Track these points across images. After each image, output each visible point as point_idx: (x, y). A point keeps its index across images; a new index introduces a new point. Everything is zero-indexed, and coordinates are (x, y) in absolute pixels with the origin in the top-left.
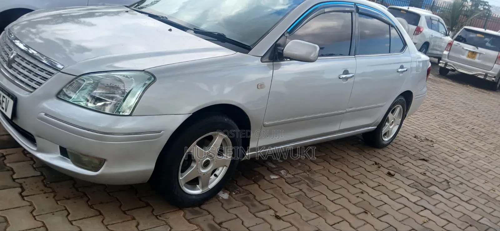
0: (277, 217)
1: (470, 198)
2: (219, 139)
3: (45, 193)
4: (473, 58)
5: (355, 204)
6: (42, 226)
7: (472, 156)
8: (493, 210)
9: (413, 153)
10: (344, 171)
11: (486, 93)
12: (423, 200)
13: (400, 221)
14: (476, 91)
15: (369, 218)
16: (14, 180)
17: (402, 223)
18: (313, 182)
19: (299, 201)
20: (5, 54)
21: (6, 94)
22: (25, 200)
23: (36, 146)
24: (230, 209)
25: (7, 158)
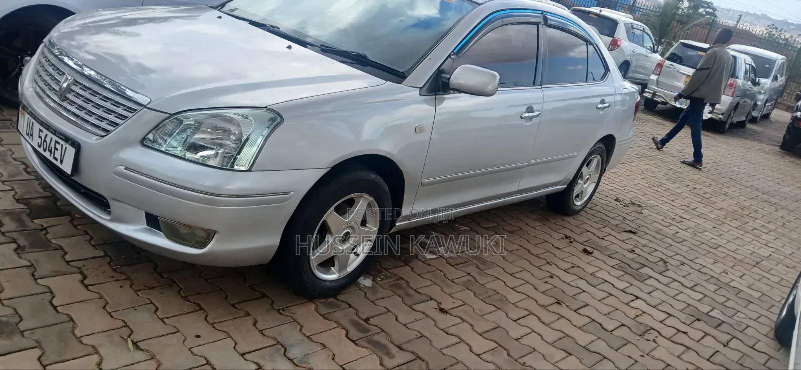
0: (442, 311)
1: (696, 284)
2: (363, 204)
3: (117, 281)
5: (542, 293)
6: (124, 327)
7: (695, 226)
8: (726, 299)
9: (615, 222)
10: (524, 248)
11: (711, 137)
12: (633, 287)
13: (605, 315)
15: (562, 310)
16: (68, 263)
17: (608, 317)
18: (484, 262)
19: (468, 289)
20: (51, 79)
21: (62, 139)
22: (90, 291)
23: (109, 213)
24: (377, 300)
25: (49, 231)
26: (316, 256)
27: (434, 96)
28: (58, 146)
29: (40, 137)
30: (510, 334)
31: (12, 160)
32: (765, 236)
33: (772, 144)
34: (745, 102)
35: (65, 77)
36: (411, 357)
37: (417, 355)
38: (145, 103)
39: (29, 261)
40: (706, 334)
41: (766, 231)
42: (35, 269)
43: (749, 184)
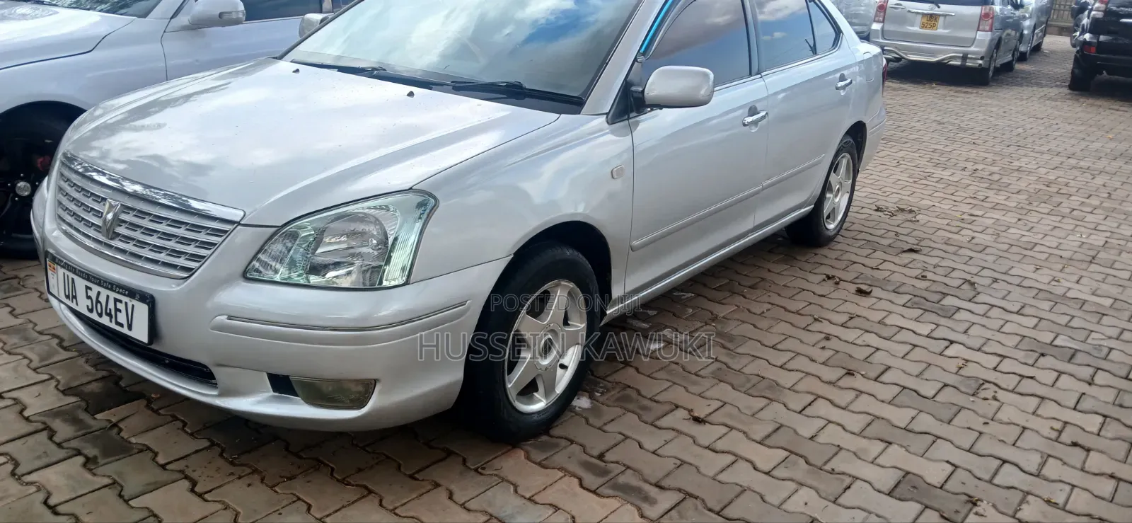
0: (697, 420)
1: (1022, 305)
2: (561, 295)
3: (240, 478)
4: (933, 27)
5: (823, 364)
7: (993, 224)
8: (1069, 318)
9: (885, 242)
10: (778, 306)
11: (972, 93)
12: (940, 327)
13: (917, 376)
14: (952, 93)
15: (858, 382)
16: (163, 467)
17: (922, 379)
18: (731, 338)
19: (721, 381)
20: (77, 205)
21: (124, 295)
22: (208, 501)
23: (214, 386)
24: (605, 424)
25: (123, 427)
26: (513, 382)
27: (627, 122)
28: (119, 306)
29: (89, 297)
30: (801, 431)
31: (37, 335)
32: (1090, 218)
33: (1057, 86)
34: (1008, 35)
35: (107, 205)
36: (676, 497)
37: (684, 491)
38: (238, 219)
39: (109, 476)
40: (1060, 373)
41: (1089, 210)
42: (122, 487)
43: (1045, 148)
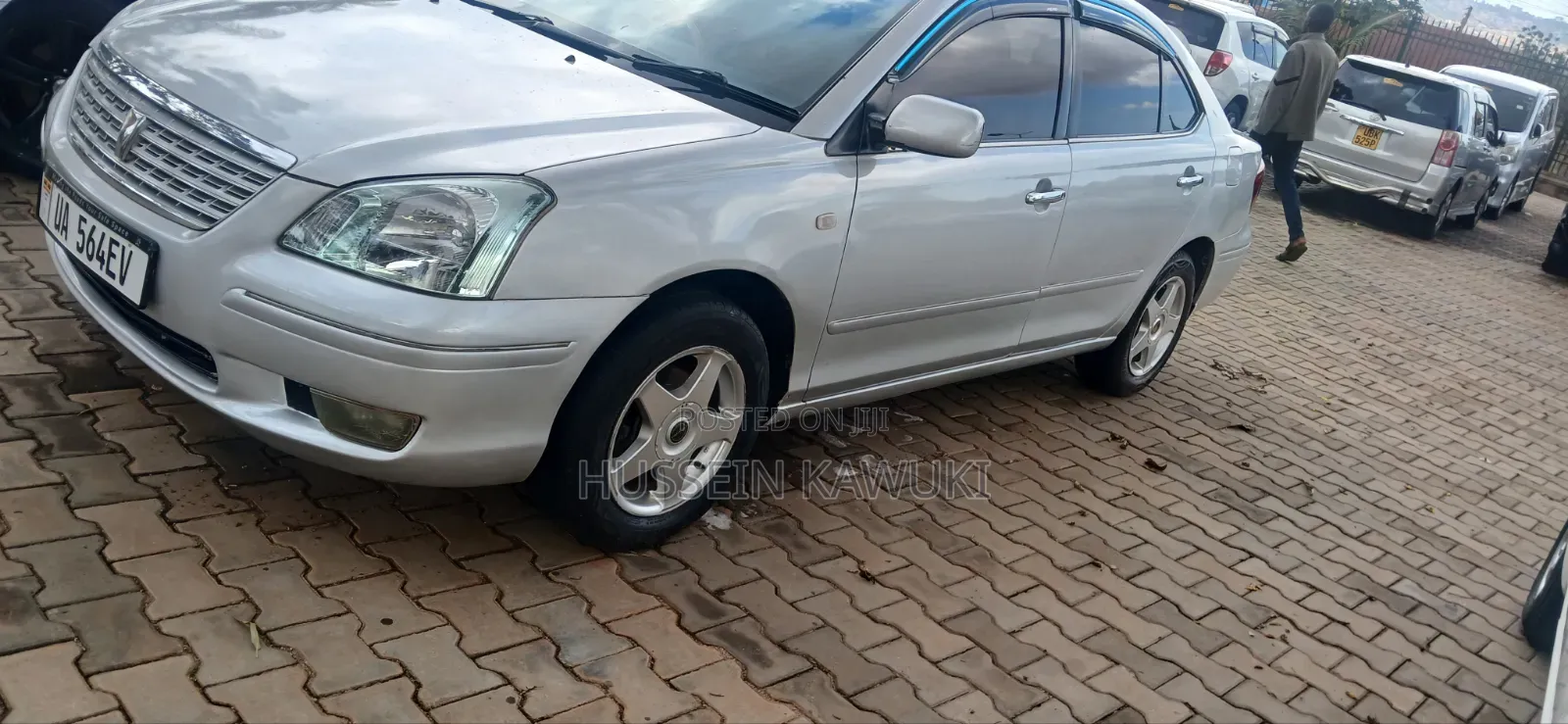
0: (866, 577)
1: (1368, 529)
2: (712, 366)
3: (230, 513)
4: (1371, 144)
5: (1065, 544)
6: (243, 601)
7: (1369, 418)
8: (1427, 560)
9: (1211, 410)
10: (1031, 458)
11: (1403, 245)
12: (1243, 533)
13: (1186, 588)
14: (1376, 240)
15: (1104, 578)
16: (135, 477)
17: (1192, 593)
19: (917, 535)
20: (103, 118)
21: (123, 236)
22: (179, 533)
23: (215, 380)
24: (740, 554)
25: (100, 417)
26: (619, 469)
27: (854, 157)
28: (117, 250)
29: (81, 232)
30: (999, 622)
31: (30, 279)
32: (1507, 439)
33: (1526, 261)
34: (1474, 177)
35: (130, 115)
36: (802, 664)
37: (814, 660)
38: (286, 166)
39: (60, 474)
40: (1386, 627)
41: (1509, 429)
42: (72, 490)
43: (1478, 338)
